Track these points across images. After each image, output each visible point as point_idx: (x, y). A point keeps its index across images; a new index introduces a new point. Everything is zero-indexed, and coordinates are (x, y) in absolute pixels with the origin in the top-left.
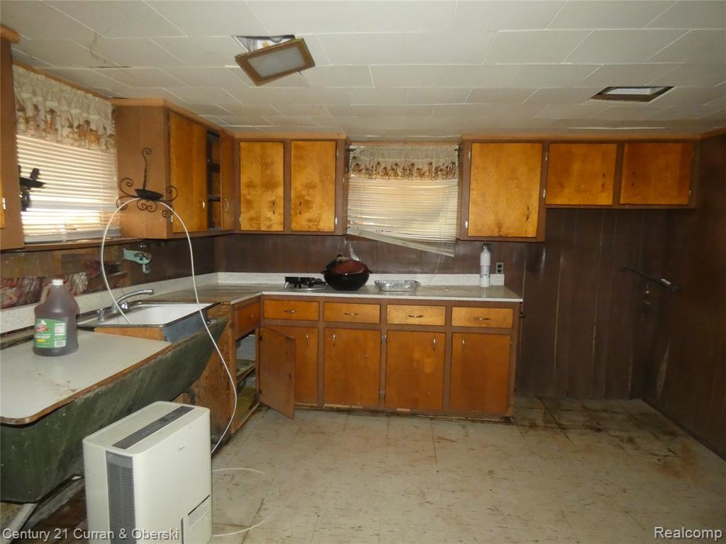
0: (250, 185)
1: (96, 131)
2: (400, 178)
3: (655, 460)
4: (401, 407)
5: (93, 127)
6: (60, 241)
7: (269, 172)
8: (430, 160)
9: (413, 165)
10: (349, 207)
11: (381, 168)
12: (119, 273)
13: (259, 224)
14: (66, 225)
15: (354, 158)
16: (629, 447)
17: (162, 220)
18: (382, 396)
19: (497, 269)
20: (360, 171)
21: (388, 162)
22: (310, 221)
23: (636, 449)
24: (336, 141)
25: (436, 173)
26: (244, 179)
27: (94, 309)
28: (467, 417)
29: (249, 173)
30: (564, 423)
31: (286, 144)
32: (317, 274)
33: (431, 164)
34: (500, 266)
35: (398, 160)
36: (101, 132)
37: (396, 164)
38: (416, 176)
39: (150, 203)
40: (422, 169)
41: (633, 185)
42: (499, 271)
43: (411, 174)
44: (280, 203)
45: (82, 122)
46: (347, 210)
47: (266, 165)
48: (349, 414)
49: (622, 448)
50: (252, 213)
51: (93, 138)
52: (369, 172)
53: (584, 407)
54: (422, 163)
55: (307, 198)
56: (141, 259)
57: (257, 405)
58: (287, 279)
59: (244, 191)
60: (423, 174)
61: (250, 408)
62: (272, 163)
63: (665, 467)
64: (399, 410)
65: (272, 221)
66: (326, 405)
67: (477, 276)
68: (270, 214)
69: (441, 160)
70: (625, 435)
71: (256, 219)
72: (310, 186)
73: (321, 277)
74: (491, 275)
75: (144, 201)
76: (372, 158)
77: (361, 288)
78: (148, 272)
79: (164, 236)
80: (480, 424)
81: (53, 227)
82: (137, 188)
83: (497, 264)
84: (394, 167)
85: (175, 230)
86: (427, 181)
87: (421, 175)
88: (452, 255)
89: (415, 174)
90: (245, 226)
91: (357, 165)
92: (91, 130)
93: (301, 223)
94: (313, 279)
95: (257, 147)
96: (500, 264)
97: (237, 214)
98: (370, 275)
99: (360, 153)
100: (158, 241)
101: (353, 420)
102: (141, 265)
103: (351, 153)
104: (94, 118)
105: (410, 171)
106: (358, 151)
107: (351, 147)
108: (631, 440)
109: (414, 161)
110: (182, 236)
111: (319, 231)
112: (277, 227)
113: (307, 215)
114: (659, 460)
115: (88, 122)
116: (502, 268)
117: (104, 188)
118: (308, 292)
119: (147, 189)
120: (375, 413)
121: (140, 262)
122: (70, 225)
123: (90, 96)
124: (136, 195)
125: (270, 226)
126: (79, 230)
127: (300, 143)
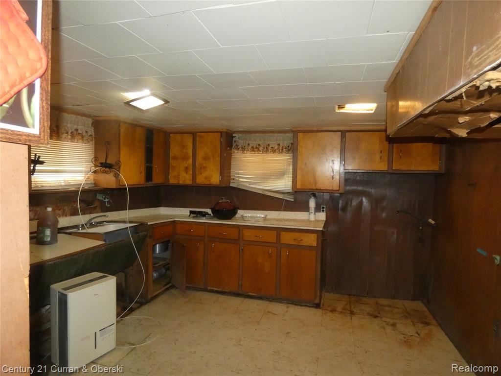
0: (175, 158)
1: (82, 134)
2: (261, 153)
3: (402, 337)
4: (251, 292)
5: (80, 132)
6: (59, 189)
7: (184, 150)
8: (279, 142)
9: (269, 145)
10: (231, 170)
11: (250, 147)
12: (92, 206)
13: (179, 180)
14: (64, 181)
15: (235, 141)
16: (389, 329)
17: (114, 179)
18: (240, 285)
19: (322, 209)
20: (239, 149)
21: (253, 143)
22: (206, 178)
23: (394, 330)
24: (221, 133)
25: (282, 150)
26: (171, 154)
27: (77, 224)
28: (293, 302)
29: (174, 150)
30: (355, 310)
31: (194, 134)
32: (207, 209)
33: (279, 144)
34: (323, 208)
35: (260, 143)
36: (84, 134)
37: (259, 145)
38: (270, 152)
39: (107, 169)
40: (274, 148)
41: (401, 157)
42: (323, 211)
43: (267, 150)
44: (191, 168)
45: (73, 130)
46: (230, 172)
47: (183, 147)
48: (222, 294)
49: (384, 329)
50: (175, 173)
51: (80, 137)
52: (243, 149)
53: (377, 303)
54: (274, 144)
55: (204, 165)
56: (105, 199)
57: (170, 285)
58: (191, 212)
59: (171, 161)
60: (275, 151)
61: (164, 286)
62: (187, 146)
63: (407, 342)
64: (250, 294)
65: (185, 179)
66: (209, 288)
67: (306, 213)
68: (184, 174)
69: (285, 142)
70: (391, 321)
71: (178, 177)
72: (206, 158)
73: (209, 211)
74: (317, 213)
75: (104, 169)
76: (245, 141)
77: (233, 218)
78: (109, 205)
79: (114, 187)
80: (299, 307)
81: (58, 182)
82: (101, 162)
83: (322, 206)
84: (258, 146)
85: (121, 184)
86: (276, 154)
87: (274, 151)
88: (293, 200)
89: (270, 150)
90: (172, 181)
91: (237, 145)
92: (79, 133)
93: (201, 180)
94: (204, 212)
95: (178, 137)
96: (324, 206)
97: (167, 173)
98: (239, 211)
99: (239, 138)
100: (112, 190)
101: (223, 298)
102: (105, 202)
103: (234, 138)
104: (80, 128)
105: (267, 149)
106: (237, 137)
107: (234, 135)
108: (394, 325)
109: (269, 143)
110: (124, 187)
111: (211, 185)
112: (189, 182)
113: (204, 175)
114: (404, 338)
115: (77, 130)
116: (325, 209)
117: (85, 162)
118: (203, 220)
119: (107, 162)
120: (237, 295)
121: (105, 200)
122: (67, 181)
123: (79, 117)
124: (99, 165)
125: (185, 181)
126: (71, 183)
127: (202, 134)
